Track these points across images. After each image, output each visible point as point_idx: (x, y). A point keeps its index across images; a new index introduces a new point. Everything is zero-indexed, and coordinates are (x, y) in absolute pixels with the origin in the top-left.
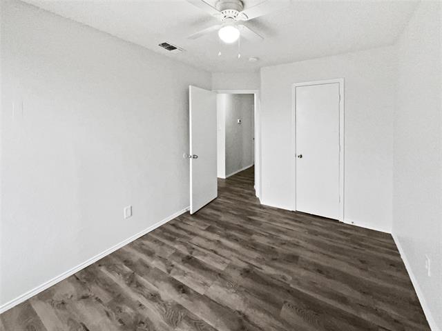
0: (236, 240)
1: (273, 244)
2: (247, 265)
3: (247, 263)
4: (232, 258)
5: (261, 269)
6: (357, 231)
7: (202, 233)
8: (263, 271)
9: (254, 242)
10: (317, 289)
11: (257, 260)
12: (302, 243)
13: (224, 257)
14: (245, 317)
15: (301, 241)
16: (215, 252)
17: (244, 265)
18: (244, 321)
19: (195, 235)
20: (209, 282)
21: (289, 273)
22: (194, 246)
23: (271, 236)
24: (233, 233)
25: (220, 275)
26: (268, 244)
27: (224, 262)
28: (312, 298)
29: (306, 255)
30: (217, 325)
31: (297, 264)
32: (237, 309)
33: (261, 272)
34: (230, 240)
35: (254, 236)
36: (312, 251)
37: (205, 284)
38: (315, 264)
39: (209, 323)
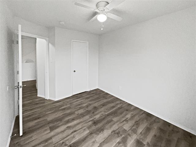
0: (73, 120)
1: (85, 109)
2: (91, 122)
3: (90, 121)
4: (84, 125)
5: (95, 118)
6: (93, 91)
7: (52, 133)
8: (97, 118)
9: (79, 114)
10: (109, 109)
11: (91, 117)
12: (90, 103)
13: (81, 128)
14: (114, 131)
15: (89, 103)
16: (75, 131)
17: (90, 123)
18: (116, 132)
19: (51, 138)
20: (93, 140)
21: (101, 112)
22: (61, 142)
23: (81, 108)
24: (67, 119)
25: (91, 134)
26: (84, 111)
27: (85, 130)
28: (112, 112)
29: (96, 105)
30: (116, 142)
31: (98, 108)
32: (110, 133)
33: (97, 119)
34: (71, 122)
35: (76, 113)
36: (95, 103)
37: (94, 142)
38: (101, 105)
39: (114, 145)
